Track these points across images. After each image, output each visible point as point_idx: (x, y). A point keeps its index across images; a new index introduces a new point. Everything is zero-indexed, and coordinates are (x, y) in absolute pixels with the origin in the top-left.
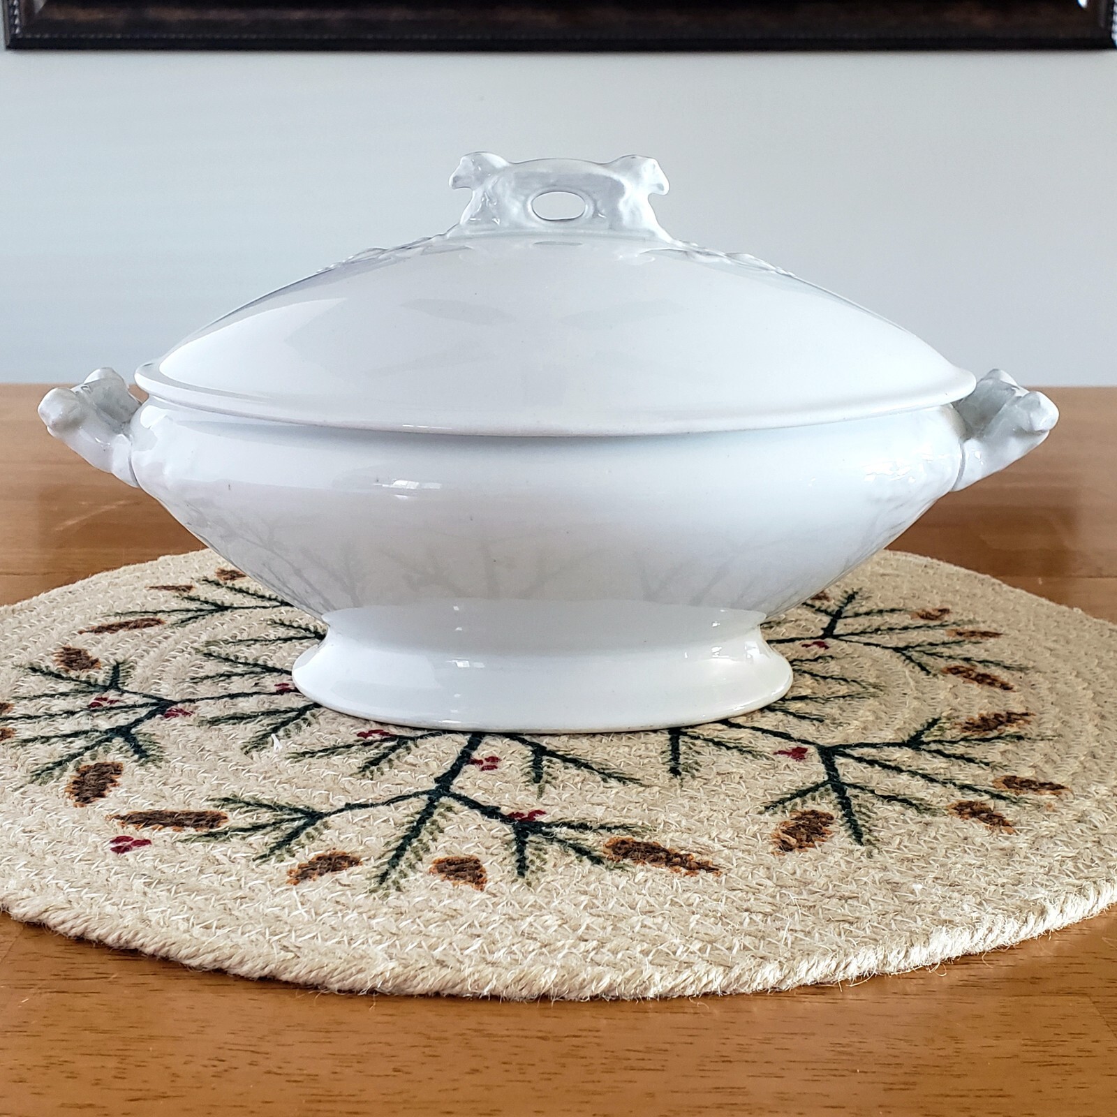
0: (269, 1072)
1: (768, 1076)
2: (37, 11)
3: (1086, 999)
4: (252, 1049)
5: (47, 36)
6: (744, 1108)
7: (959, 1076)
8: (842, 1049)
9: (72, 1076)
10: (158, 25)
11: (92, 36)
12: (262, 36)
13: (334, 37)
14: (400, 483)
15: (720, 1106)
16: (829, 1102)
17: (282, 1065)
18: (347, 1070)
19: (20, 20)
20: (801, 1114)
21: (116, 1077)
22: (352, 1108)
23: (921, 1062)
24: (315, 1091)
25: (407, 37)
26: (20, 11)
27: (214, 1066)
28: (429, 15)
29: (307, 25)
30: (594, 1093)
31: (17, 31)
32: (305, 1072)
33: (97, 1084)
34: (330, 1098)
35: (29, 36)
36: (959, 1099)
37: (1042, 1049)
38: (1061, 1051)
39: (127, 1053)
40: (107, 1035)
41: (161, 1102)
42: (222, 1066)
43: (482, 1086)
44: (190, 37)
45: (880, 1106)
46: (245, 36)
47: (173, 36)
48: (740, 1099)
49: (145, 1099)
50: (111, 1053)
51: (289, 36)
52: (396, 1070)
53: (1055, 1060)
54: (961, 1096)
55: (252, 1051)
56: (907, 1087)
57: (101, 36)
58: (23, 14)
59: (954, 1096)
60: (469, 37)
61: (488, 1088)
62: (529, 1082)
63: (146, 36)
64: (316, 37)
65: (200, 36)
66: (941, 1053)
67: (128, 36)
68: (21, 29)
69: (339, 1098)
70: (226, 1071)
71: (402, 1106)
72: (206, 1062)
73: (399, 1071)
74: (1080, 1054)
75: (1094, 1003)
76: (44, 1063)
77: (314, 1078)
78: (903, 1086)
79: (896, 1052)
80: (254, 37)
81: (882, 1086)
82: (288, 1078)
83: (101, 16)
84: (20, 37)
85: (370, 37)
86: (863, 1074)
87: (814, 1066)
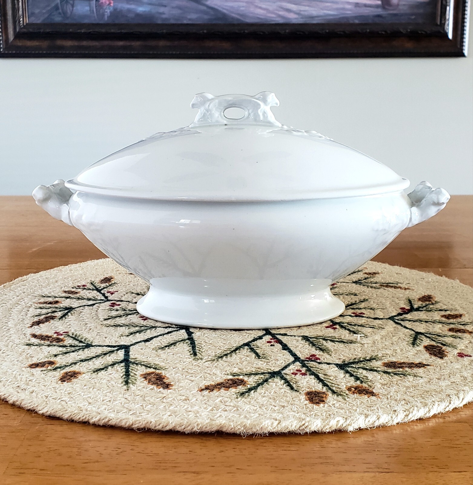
0: (139, 453)
1: (340, 452)
2: (10, 42)
3: (467, 424)
4: (131, 444)
5: (14, 52)
6: (331, 464)
7: (417, 452)
8: (369, 443)
9: (60, 455)
10: (62, 47)
11: (33, 52)
12: (105, 52)
13: (136, 52)
14: (182, 221)
15: (321, 463)
16: (365, 462)
17: (145, 450)
18: (170, 452)
19: (3, 45)
20: (354, 466)
21: (77, 455)
22: (174, 465)
23: (401, 447)
24: (158, 459)
25: (167, 53)
26: (3, 42)
27: (117, 451)
28: (176, 43)
29: (124, 48)
30: (271, 459)
31: (2, 50)
32: (153, 452)
33: (70, 458)
34: (165, 462)
35: (7, 52)
36: (417, 460)
37: (449, 442)
38: (457, 442)
39: (81, 446)
40: (72, 440)
41: (97, 464)
42: (120, 451)
43: (225, 457)
44: (75, 52)
45: (386, 463)
46: (98, 52)
47: (68, 52)
48: (329, 461)
49: (90, 463)
50: (75, 446)
51: (117, 52)
52: (190, 451)
53: (455, 446)
54: (418, 459)
55: (132, 445)
56: (396, 456)
57: (37, 52)
58: (4, 43)
59: (416, 459)
60: (193, 53)
61: (228, 457)
62: (244, 455)
63: (56, 52)
64: (128, 52)
65: (79, 52)
66: (409, 444)
67: (49, 52)
68: (3, 49)
69: (168, 462)
70: (121, 452)
71: (194, 464)
72: (113, 449)
73: (191, 452)
74: (465, 444)
75: (470, 425)
76: (48, 450)
77: (157, 454)
78: (394, 456)
79: (391, 444)
80: (102, 52)
81: (386, 456)
82: (147, 455)
83: (37, 44)
84: (3, 52)
85: (151, 52)
86: (378, 452)
87: (358, 449)
